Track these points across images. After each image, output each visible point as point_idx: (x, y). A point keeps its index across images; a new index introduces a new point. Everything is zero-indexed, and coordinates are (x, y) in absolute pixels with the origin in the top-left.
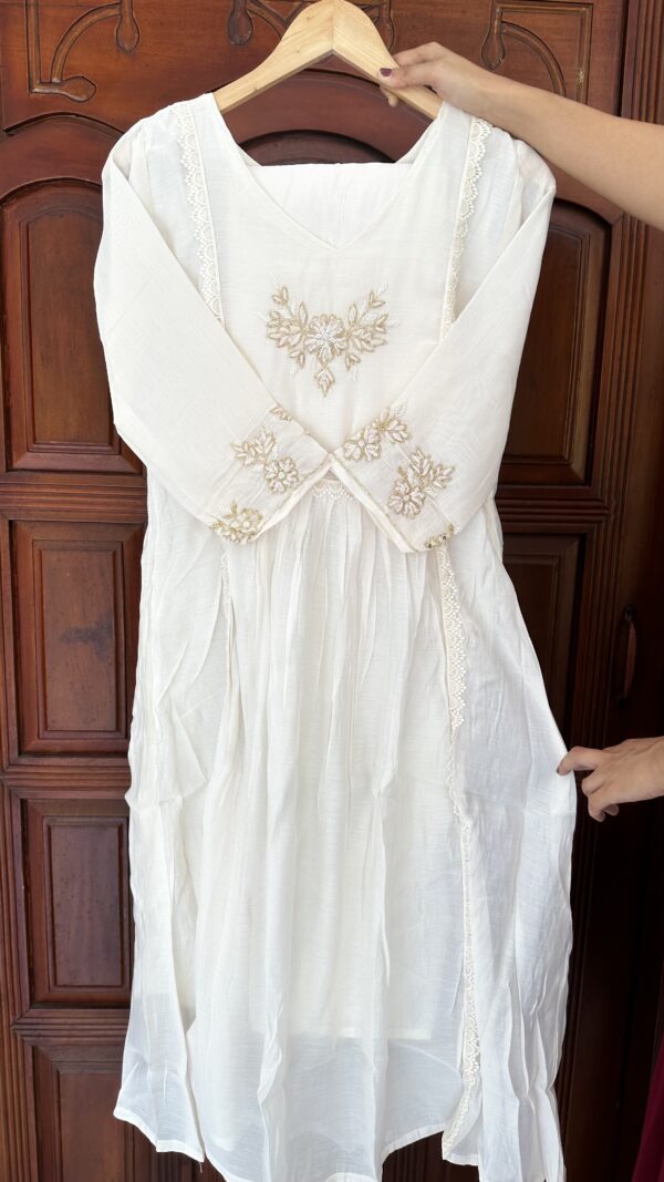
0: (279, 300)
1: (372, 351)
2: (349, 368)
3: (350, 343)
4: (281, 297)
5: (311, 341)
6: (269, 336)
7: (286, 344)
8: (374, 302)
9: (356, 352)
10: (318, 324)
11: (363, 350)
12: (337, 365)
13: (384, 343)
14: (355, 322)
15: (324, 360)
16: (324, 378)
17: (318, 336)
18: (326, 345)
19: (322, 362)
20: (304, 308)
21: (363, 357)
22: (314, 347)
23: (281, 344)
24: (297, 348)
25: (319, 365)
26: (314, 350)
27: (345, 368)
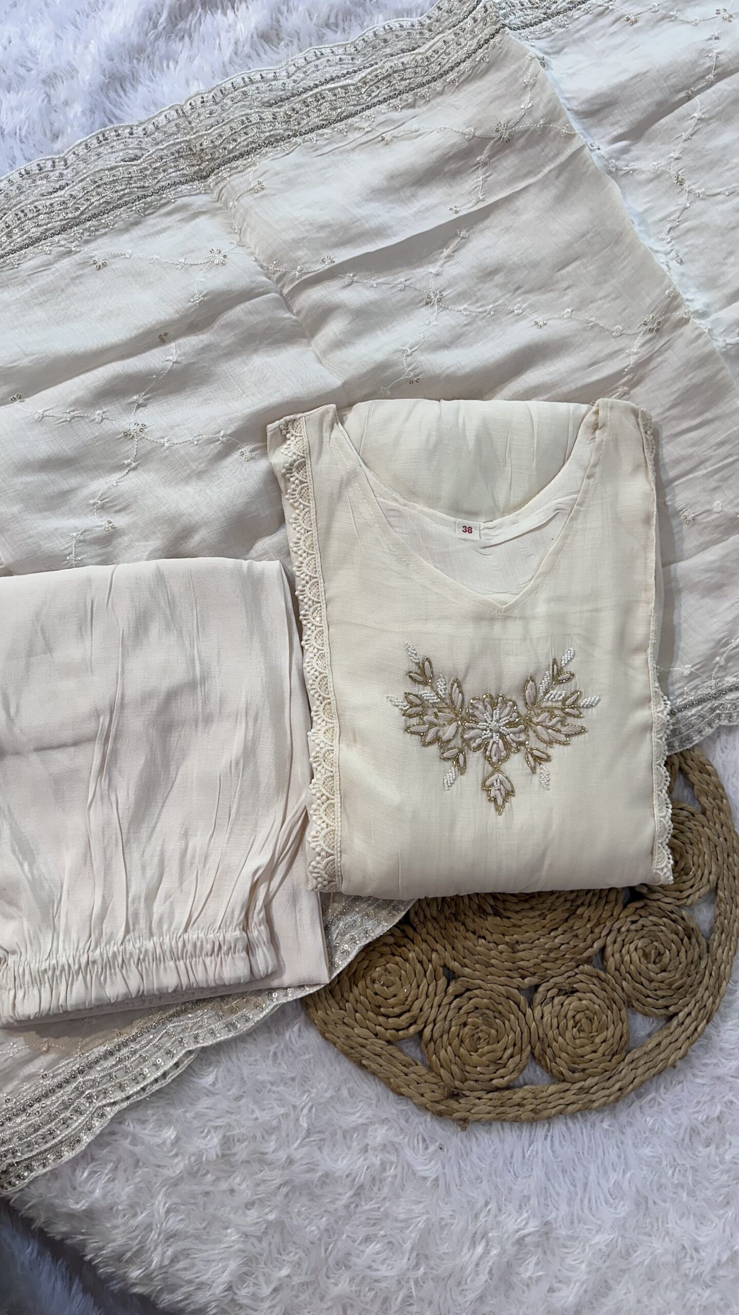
0: (420, 678)
1: (565, 744)
2: (533, 770)
3: (531, 733)
4: (423, 673)
5: (472, 733)
6: (407, 729)
7: (437, 739)
8: (558, 676)
9: (542, 746)
10: (481, 707)
11: (550, 743)
12: (515, 766)
13: (582, 731)
14: (533, 704)
15: (494, 759)
16: (497, 785)
17: (482, 725)
18: (496, 737)
19: (492, 764)
20: (459, 686)
21: (555, 751)
22: (478, 741)
23: (428, 739)
24: (452, 744)
25: (487, 765)
26: (479, 747)
27: (529, 770)
